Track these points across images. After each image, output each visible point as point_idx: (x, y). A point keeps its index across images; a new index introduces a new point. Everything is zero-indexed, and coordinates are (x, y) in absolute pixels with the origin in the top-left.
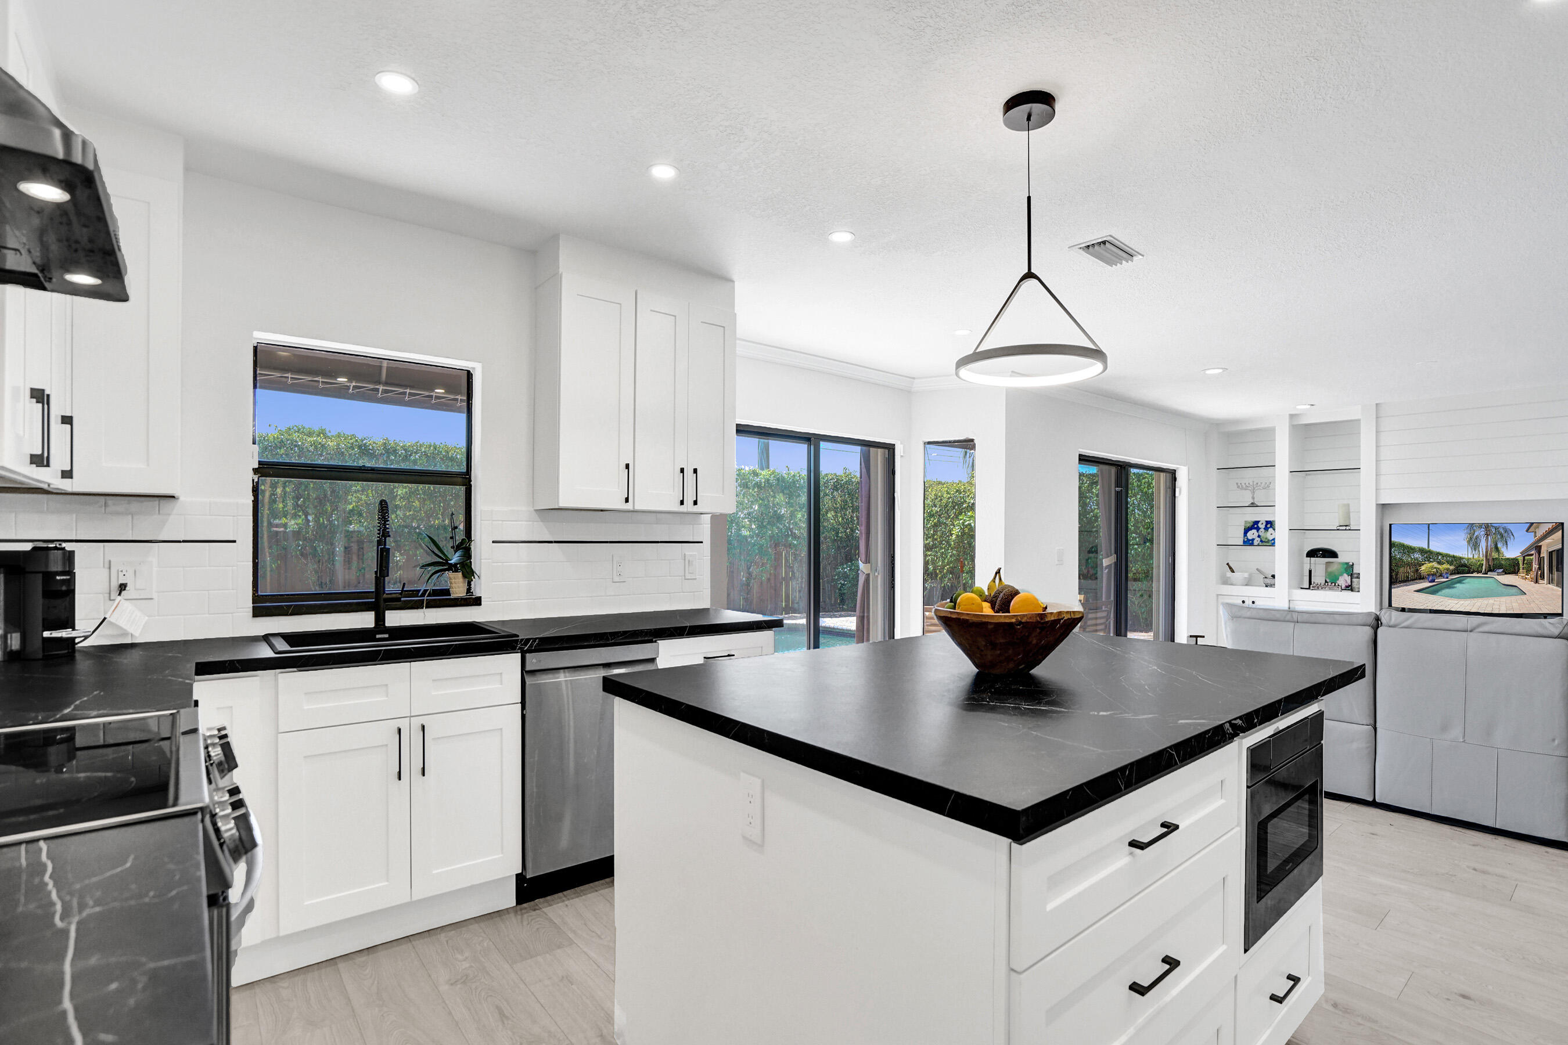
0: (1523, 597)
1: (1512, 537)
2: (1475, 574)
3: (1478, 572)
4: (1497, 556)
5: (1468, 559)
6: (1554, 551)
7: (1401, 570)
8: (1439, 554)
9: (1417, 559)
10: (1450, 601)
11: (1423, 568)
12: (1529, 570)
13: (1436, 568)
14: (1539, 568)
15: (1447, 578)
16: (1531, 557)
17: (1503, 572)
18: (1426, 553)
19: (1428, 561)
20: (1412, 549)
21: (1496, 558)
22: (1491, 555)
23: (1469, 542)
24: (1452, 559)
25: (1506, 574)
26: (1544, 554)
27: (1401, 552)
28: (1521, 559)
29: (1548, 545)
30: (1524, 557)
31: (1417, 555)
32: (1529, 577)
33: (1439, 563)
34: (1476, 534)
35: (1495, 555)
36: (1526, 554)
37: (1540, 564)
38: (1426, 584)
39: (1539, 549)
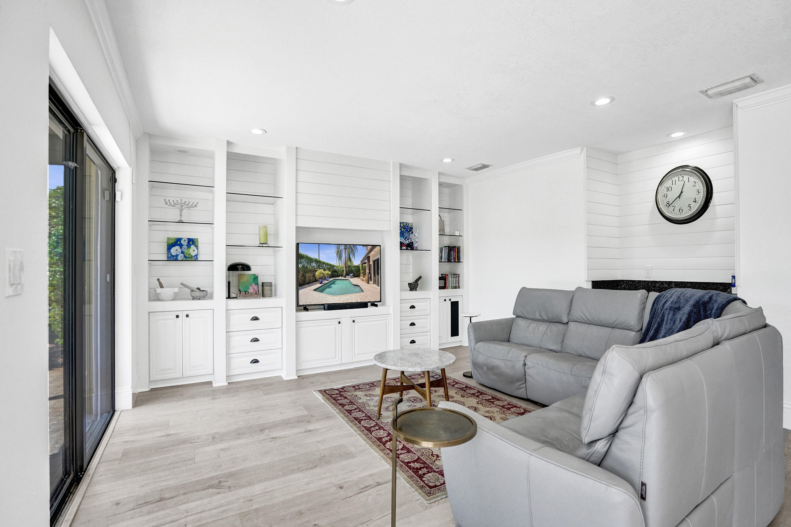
0: (362, 294)
1: (356, 250)
2: (340, 278)
3: (342, 276)
4: (350, 265)
5: (337, 267)
6: (376, 260)
7: (307, 275)
8: (324, 263)
9: (314, 267)
10: (330, 297)
11: (317, 273)
12: (364, 274)
13: (322, 273)
14: (369, 272)
15: (328, 281)
16: (365, 265)
17: (353, 275)
18: (318, 262)
19: (319, 268)
20: (311, 260)
21: (350, 266)
22: (347, 264)
23: (337, 254)
24: (331, 267)
25: (354, 277)
26: (371, 263)
27: (306, 262)
28: (361, 266)
29: (373, 256)
30: (362, 265)
31: (314, 264)
32: (364, 279)
33: (324, 270)
34: (340, 248)
35: (349, 264)
36: (363, 263)
37: (369, 270)
38: (319, 285)
39: (369, 258)
